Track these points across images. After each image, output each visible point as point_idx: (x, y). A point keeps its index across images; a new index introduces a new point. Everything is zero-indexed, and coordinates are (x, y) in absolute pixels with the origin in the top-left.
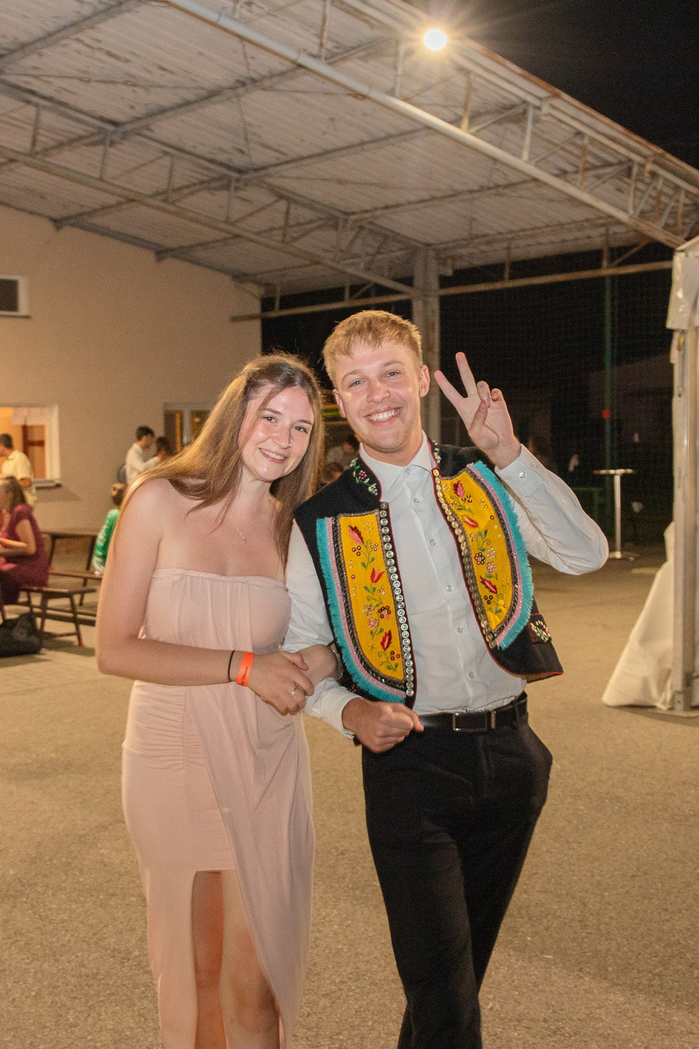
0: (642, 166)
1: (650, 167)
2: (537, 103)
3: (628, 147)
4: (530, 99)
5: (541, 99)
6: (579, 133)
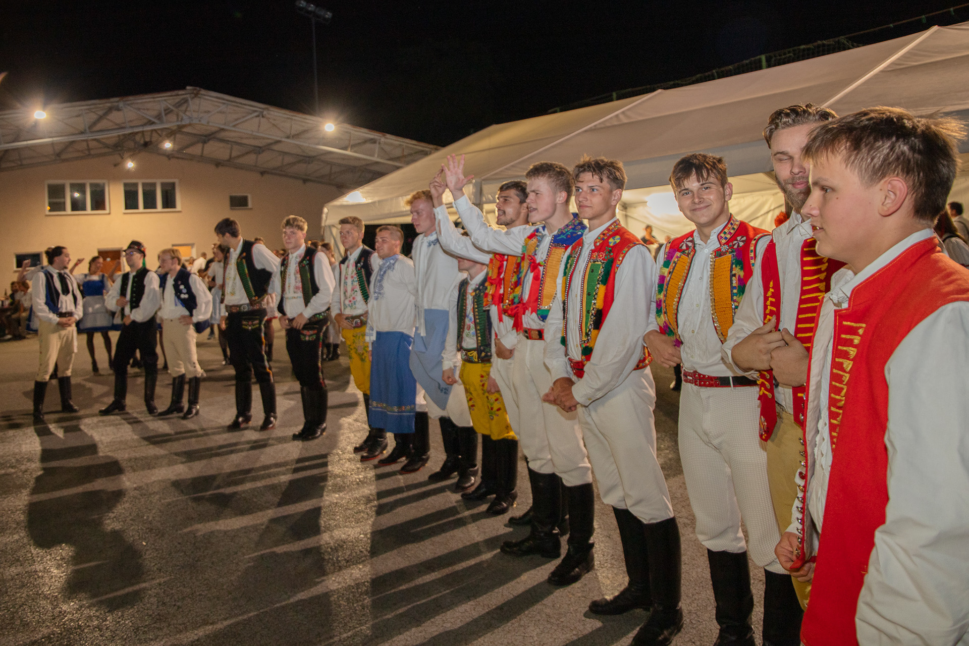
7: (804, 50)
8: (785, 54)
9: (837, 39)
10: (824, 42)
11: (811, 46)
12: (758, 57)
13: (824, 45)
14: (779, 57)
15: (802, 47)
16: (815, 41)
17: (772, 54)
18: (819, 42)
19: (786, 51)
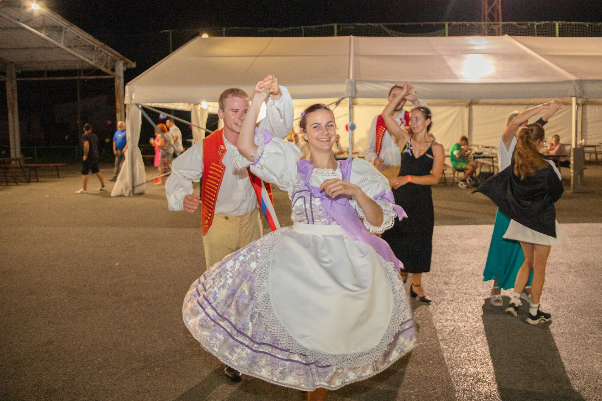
0: (98, 48)
1: (100, 48)
2: (66, 27)
3: (94, 42)
4: (64, 26)
5: (67, 26)
6: (78, 37)
7: (360, 26)
8: (349, 26)
9: (378, 24)
10: (372, 24)
11: (364, 25)
12: (332, 24)
13: (371, 26)
14: (345, 27)
15: (359, 24)
16: (368, 22)
17: (341, 24)
18: (369, 24)
19: (350, 24)
